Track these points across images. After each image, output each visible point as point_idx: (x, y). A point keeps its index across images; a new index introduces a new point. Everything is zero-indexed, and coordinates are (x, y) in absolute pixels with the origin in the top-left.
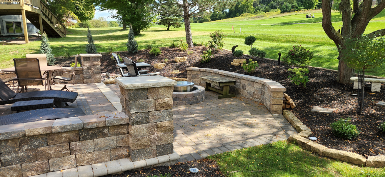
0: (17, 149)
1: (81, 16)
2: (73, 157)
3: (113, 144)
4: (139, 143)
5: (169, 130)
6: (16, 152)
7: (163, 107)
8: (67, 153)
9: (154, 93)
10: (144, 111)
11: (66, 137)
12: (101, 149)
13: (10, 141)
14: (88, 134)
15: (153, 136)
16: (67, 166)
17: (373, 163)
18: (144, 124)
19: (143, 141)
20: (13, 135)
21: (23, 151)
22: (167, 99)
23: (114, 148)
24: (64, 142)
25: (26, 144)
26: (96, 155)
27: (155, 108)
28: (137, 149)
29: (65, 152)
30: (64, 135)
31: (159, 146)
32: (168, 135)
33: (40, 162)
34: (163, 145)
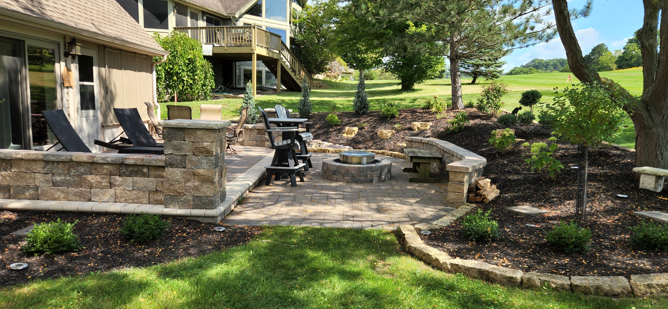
0: (66, 172)
1: (362, 63)
2: (112, 191)
3: (153, 187)
4: (172, 188)
5: (207, 180)
6: (65, 175)
7: (202, 152)
8: (107, 185)
9: (192, 135)
10: (180, 154)
11: (107, 169)
12: (139, 189)
13: (61, 164)
14: (127, 170)
15: (189, 184)
16: (106, 198)
17: (449, 267)
18: (179, 168)
19: (177, 186)
20: (62, 158)
21: (70, 175)
22: (206, 143)
23: (154, 191)
24: (105, 174)
25: (74, 170)
26: (135, 194)
27: (193, 152)
28: (169, 195)
29: (105, 184)
30: (106, 167)
31: (196, 196)
32: (207, 186)
33: (83, 189)
34: (201, 196)
